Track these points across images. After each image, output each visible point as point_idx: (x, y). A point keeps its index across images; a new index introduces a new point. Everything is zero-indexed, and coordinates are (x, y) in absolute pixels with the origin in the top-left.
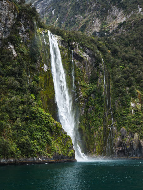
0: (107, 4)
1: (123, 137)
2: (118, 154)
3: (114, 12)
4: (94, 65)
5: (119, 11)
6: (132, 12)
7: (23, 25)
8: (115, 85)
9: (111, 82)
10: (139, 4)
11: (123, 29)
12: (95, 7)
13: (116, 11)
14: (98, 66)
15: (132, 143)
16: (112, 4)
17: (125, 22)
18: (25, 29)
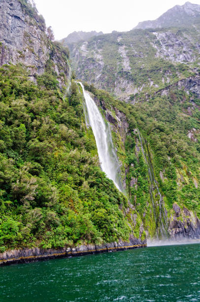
0: (113, 75)
1: (177, 215)
2: (175, 236)
3: (122, 84)
4: (127, 131)
5: (128, 83)
6: (144, 85)
7: (56, 66)
8: (158, 154)
9: (151, 150)
10: (149, 77)
11: (136, 101)
12: (100, 77)
13: (124, 83)
14: (133, 132)
15: (189, 222)
16: (120, 76)
17: (137, 95)
18: (59, 72)
